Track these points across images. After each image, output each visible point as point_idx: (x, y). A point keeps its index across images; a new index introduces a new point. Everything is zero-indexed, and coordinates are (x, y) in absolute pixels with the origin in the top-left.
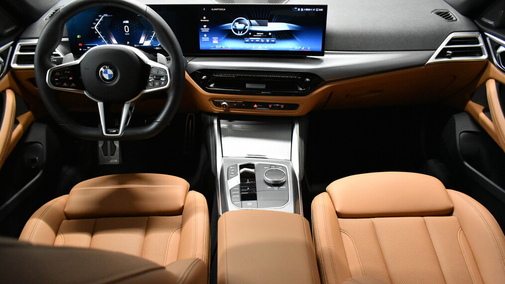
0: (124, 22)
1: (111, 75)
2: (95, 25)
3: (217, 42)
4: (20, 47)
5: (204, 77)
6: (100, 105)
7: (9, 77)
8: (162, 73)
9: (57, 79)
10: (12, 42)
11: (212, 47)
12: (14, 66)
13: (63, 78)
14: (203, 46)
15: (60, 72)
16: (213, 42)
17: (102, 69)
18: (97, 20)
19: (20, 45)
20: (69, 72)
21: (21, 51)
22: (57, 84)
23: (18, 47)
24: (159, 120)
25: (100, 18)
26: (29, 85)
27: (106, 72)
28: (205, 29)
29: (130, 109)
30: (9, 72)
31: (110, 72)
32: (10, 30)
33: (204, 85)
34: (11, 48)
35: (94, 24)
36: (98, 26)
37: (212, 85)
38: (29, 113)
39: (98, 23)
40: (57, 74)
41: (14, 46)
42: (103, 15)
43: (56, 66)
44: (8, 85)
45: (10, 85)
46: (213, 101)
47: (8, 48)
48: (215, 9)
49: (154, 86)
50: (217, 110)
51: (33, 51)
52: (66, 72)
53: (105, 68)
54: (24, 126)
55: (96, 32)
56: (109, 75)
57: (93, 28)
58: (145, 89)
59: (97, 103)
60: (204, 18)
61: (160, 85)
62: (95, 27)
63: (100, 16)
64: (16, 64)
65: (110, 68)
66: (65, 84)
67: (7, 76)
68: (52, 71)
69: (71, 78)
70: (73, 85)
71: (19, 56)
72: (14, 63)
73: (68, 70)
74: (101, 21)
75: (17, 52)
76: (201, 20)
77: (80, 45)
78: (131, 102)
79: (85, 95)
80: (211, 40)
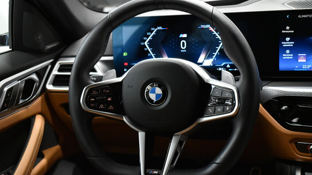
0: (181, 36)
1: (160, 95)
2: (146, 40)
3: (305, 61)
4: (59, 66)
5: (284, 108)
6: (141, 135)
7: (42, 100)
8: (227, 95)
9: (93, 100)
10: (51, 60)
11: (296, 68)
12: (50, 87)
13: (100, 98)
14: (283, 66)
15: (98, 91)
16: (299, 61)
17: (149, 87)
18: (148, 34)
19: (59, 63)
20: (108, 91)
21: (59, 70)
22: (92, 105)
23: (57, 66)
24: (218, 161)
25: (152, 32)
26: (62, 111)
27: (154, 92)
28: (288, 43)
29: (180, 143)
30: (43, 95)
31: (159, 91)
32: (51, 46)
33: (283, 119)
34: (50, 67)
35: (145, 38)
36: (149, 42)
37: (295, 120)
38: (57, 147)
39: (150, 38)
40: (94, 93)
41: (53, 64)
42: (156, 28)
43: (95, 83)
44: (39, 110)
45: (42, 109)
46: (296, 143)
47: (47, 67)
48: (303, 16)
49: (215, 113)
50: (301, 157)
51: (70, 70)
52: (104, 91)
53: (152, 86)
54: (49, 162)
55: (146, 49)
56: (157, 95)
57: (142, 44)
58: (202, 116)
59: (138, 133)
60: (288, 28)
61: (224, 112)
62: (146, 43)
63: (152, 29)
64: (52, 86)
65: (159, 87)
66: (102, 106)
67: (39, 99)
68: (89, 88)
69: (109, 99)
70: (111, 107)
71: (57, 76)
72: (50, 84)
73: (107, 89)
74: (154, 35)
75: (55, 72)
76: (283, 32)
77: (126, 64)
78: (182, 134)
79: (123, 121)
80: (296, 58)
